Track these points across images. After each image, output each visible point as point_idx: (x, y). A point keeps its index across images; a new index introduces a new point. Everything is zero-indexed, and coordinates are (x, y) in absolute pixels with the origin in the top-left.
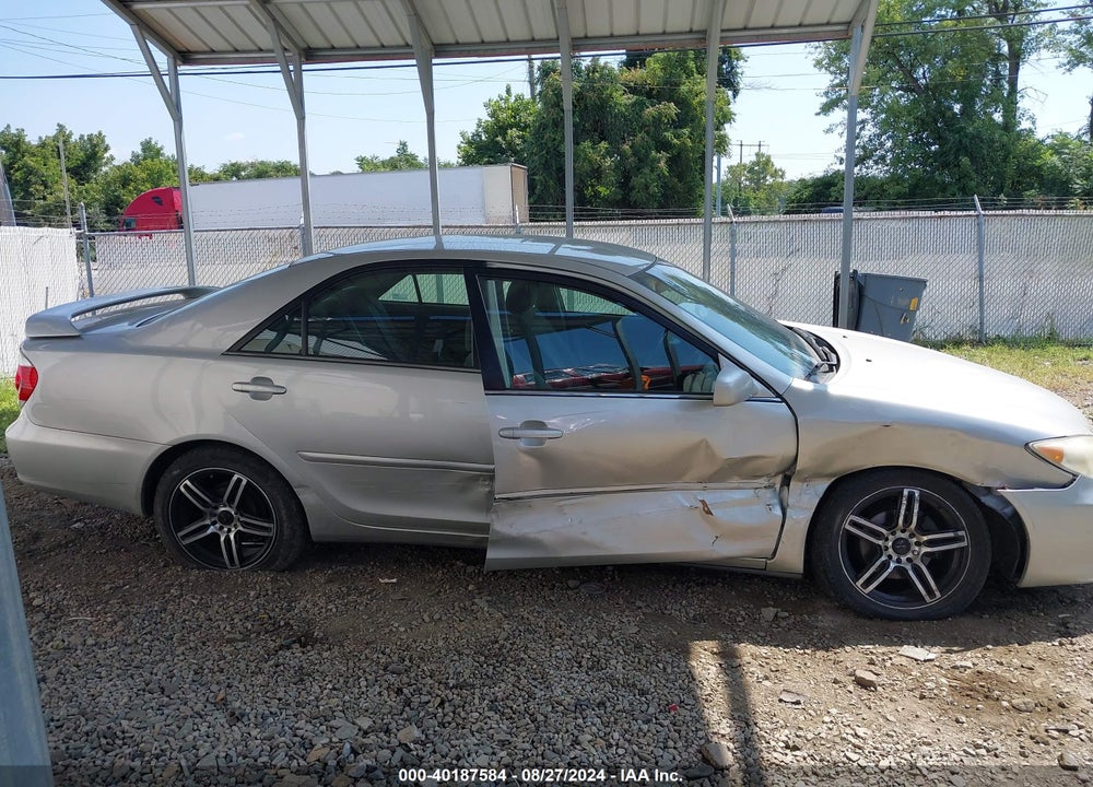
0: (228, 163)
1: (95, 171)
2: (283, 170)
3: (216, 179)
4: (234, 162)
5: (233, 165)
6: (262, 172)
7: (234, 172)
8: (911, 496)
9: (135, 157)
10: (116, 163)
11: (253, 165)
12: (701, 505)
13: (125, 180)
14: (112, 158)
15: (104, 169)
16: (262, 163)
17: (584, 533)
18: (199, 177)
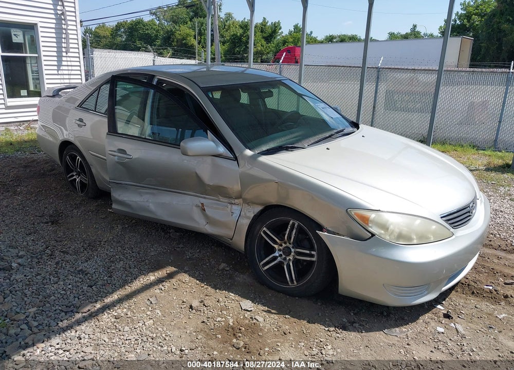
0: (328, 35)
1: (275, 38)
2: (353, 39)
3: (322, 42)
4: (331, 35)
5: (330, 36)
6: (343, 39)
7: (330, 39)
8: (293, 224)
9: (290, 33)
10: (283, 35)
11: (339, 36)
12: (201, 205)
13: (285, 42)
14: (282, 33)
15: (278, 37)
16: (344, 35)
17: (148, 206)
18: (313, 41)
